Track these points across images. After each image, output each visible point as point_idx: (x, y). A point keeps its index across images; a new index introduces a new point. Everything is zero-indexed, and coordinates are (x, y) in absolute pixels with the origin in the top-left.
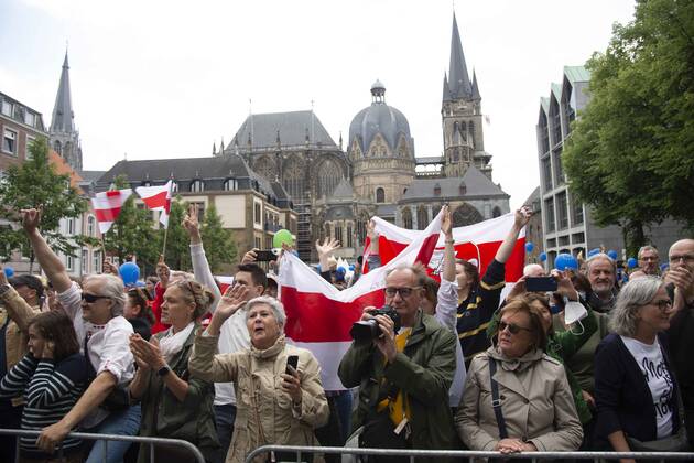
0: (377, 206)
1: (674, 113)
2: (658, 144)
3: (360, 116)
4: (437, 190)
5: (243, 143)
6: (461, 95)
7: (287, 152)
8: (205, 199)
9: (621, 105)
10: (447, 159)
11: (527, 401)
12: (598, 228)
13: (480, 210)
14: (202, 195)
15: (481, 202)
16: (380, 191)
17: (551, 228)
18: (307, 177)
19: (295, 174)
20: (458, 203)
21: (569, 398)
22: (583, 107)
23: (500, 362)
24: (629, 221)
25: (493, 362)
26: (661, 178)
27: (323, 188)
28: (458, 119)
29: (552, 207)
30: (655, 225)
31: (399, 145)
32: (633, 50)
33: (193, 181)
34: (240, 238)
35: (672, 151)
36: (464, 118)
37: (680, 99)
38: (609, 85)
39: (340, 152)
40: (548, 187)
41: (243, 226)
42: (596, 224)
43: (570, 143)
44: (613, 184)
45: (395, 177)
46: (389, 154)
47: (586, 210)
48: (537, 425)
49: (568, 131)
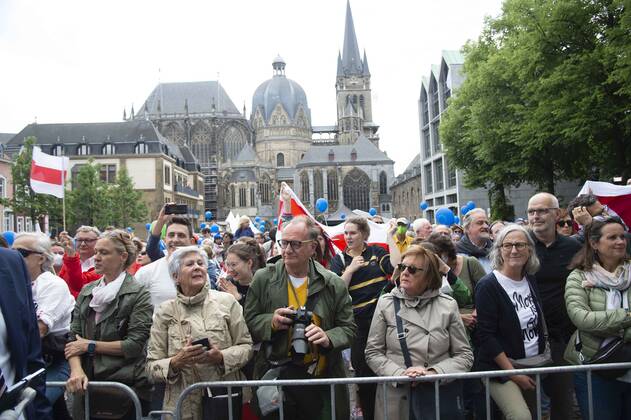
0: (277, 170)
1: (531, 94)
2: (519, 120)
3: (262, 88)
4: (331, 156)
5: (153, 110)
6: (353, 71)
7: (194, 119)
8: (116, 162)
9: (489, 86)
10: (340, 128)
11: (427, 333)
12: (468, 190)
13: (369, 174)
14: (113, 158)
15: (370, 167)
16: (280, 156)
17: (429, 190)
18: (213, 143)
19: (202, 139)
20: (350, 168)
21: (461, 328)
22: (457, 87)
23: (403, 300)
24: (493, 185)
25: (396, 300)
26: (520, 149)
27: (228, 152)
28: (351, 93)
29: (430, 172)
30: (513, 187)
31: (297, 114)
32: (500, 39)
33: (105, 145)
34: (151, 198)
35: (529, 126)
36: (355, 93)
37: (535, 83)
38: (480, 69)
39: (243, 120)
40: (428, 155)
41: (154, 187)
42: (466, 187)
43: (447, 116)
44: (482, 153)
45: (294, 144)
46: (288, 123)
47: (459, 174)
48: (437, 352)
49: (445, 106)
